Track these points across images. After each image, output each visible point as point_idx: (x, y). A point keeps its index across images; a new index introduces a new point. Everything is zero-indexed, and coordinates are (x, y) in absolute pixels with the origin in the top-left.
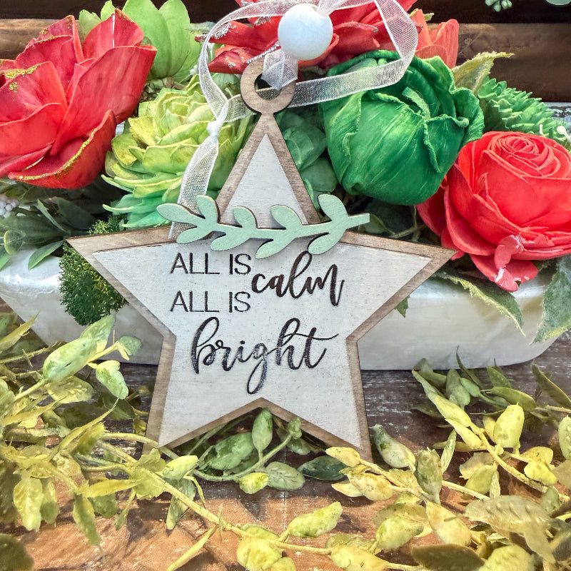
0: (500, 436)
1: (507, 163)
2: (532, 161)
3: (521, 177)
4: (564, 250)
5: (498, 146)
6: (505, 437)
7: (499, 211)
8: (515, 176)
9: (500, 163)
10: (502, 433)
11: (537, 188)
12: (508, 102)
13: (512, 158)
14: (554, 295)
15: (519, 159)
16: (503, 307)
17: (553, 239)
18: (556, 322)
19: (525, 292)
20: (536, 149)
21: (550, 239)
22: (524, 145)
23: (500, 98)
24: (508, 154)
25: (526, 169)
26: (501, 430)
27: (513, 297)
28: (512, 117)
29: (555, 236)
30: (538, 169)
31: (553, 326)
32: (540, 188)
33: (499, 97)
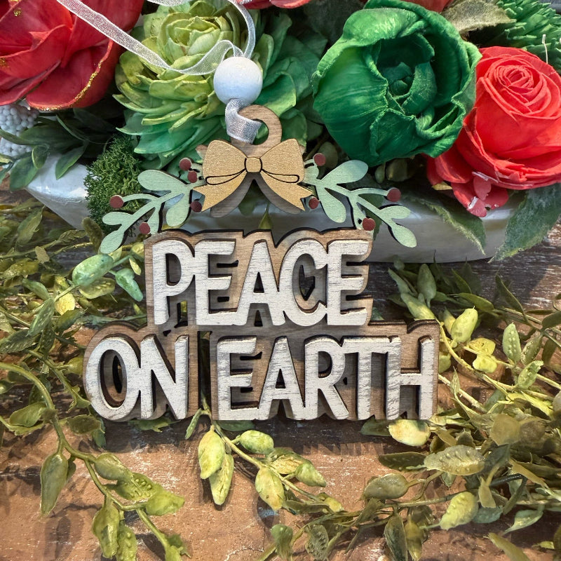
0: (456, 333)
1: (499, 96)
2: (524, 96)
3: (510, 113)
4: (535, 184)
5: (495, 77)
6: (460, 334)
7: (482, 148)
8: (504, 112)
9: (493, 97)
10: (458, 331)
11: (523, 124)
12: (513, 12)
13: (504, 91)
14: (518, 220)
15: (512, 94)
16: (470, 232)
17: (527, 175)
18: (515, 243)
19: (492, 215)
20: (531, 81)
21: (524, 174)
22: (520, 76)
23: (507, 7)
24: (502, 87)
25: (516, 104)
26: (457, 329)
27: (481, 220)
28: (515, 28)
29: (530, 172)
30: (528, 104)
31: (512, 246)
32: (526, 125)
33: (505, 5)
